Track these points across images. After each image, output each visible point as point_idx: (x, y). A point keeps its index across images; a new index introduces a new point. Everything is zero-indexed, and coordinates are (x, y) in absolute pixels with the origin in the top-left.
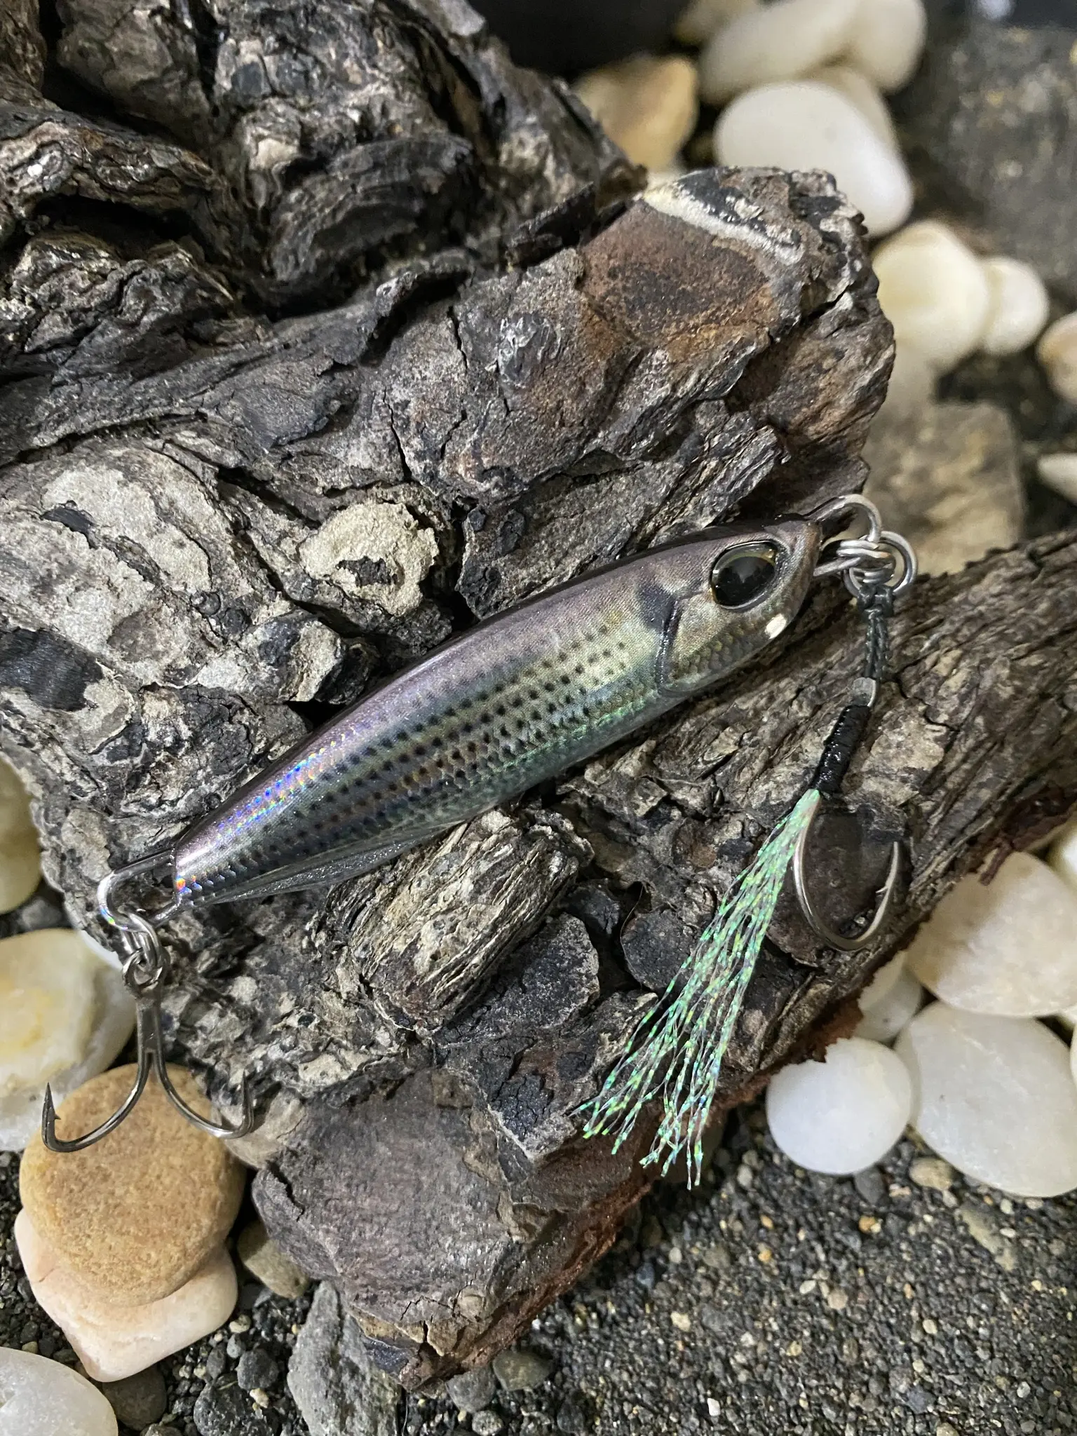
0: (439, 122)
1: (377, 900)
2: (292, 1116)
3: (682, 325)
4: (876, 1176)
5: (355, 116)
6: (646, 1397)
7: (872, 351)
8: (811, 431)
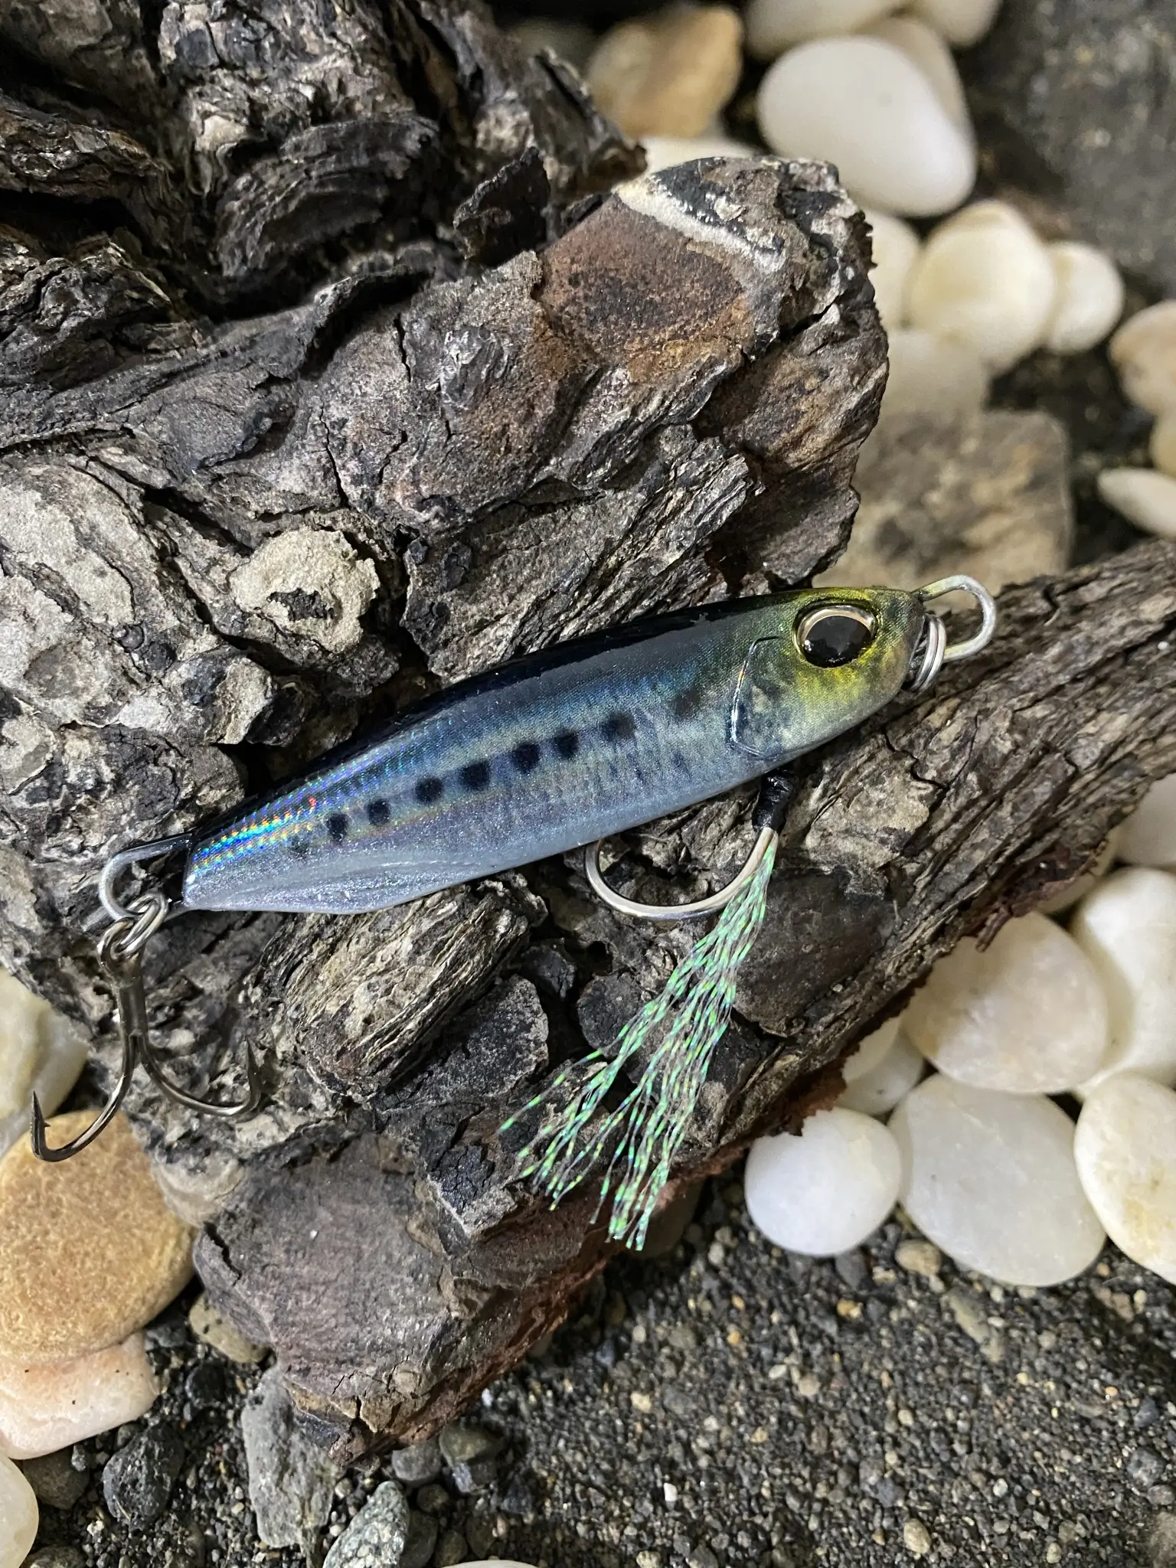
0: (403, 100)
1: (314, 956)
2: (231, 1176)
3: (646, 341)
4: (858, 1258)
5: (308, 92)
6: (598, 1480)
7: (861, 371)
8: (792, 458)
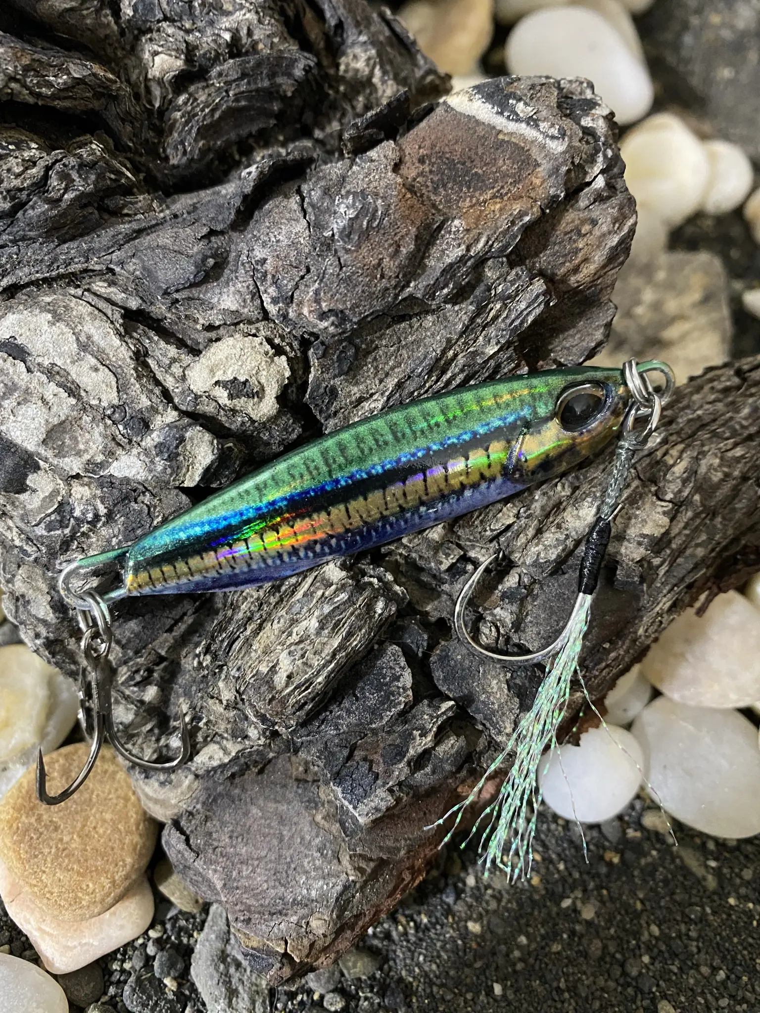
0: (291, 42)
1: (248, 632)
2: (189, 787)
3: (474, 200)
4: (617, 823)
5: (227, 36)
6: (448, 982)
7: (619, 220)
8: (573, 280)
